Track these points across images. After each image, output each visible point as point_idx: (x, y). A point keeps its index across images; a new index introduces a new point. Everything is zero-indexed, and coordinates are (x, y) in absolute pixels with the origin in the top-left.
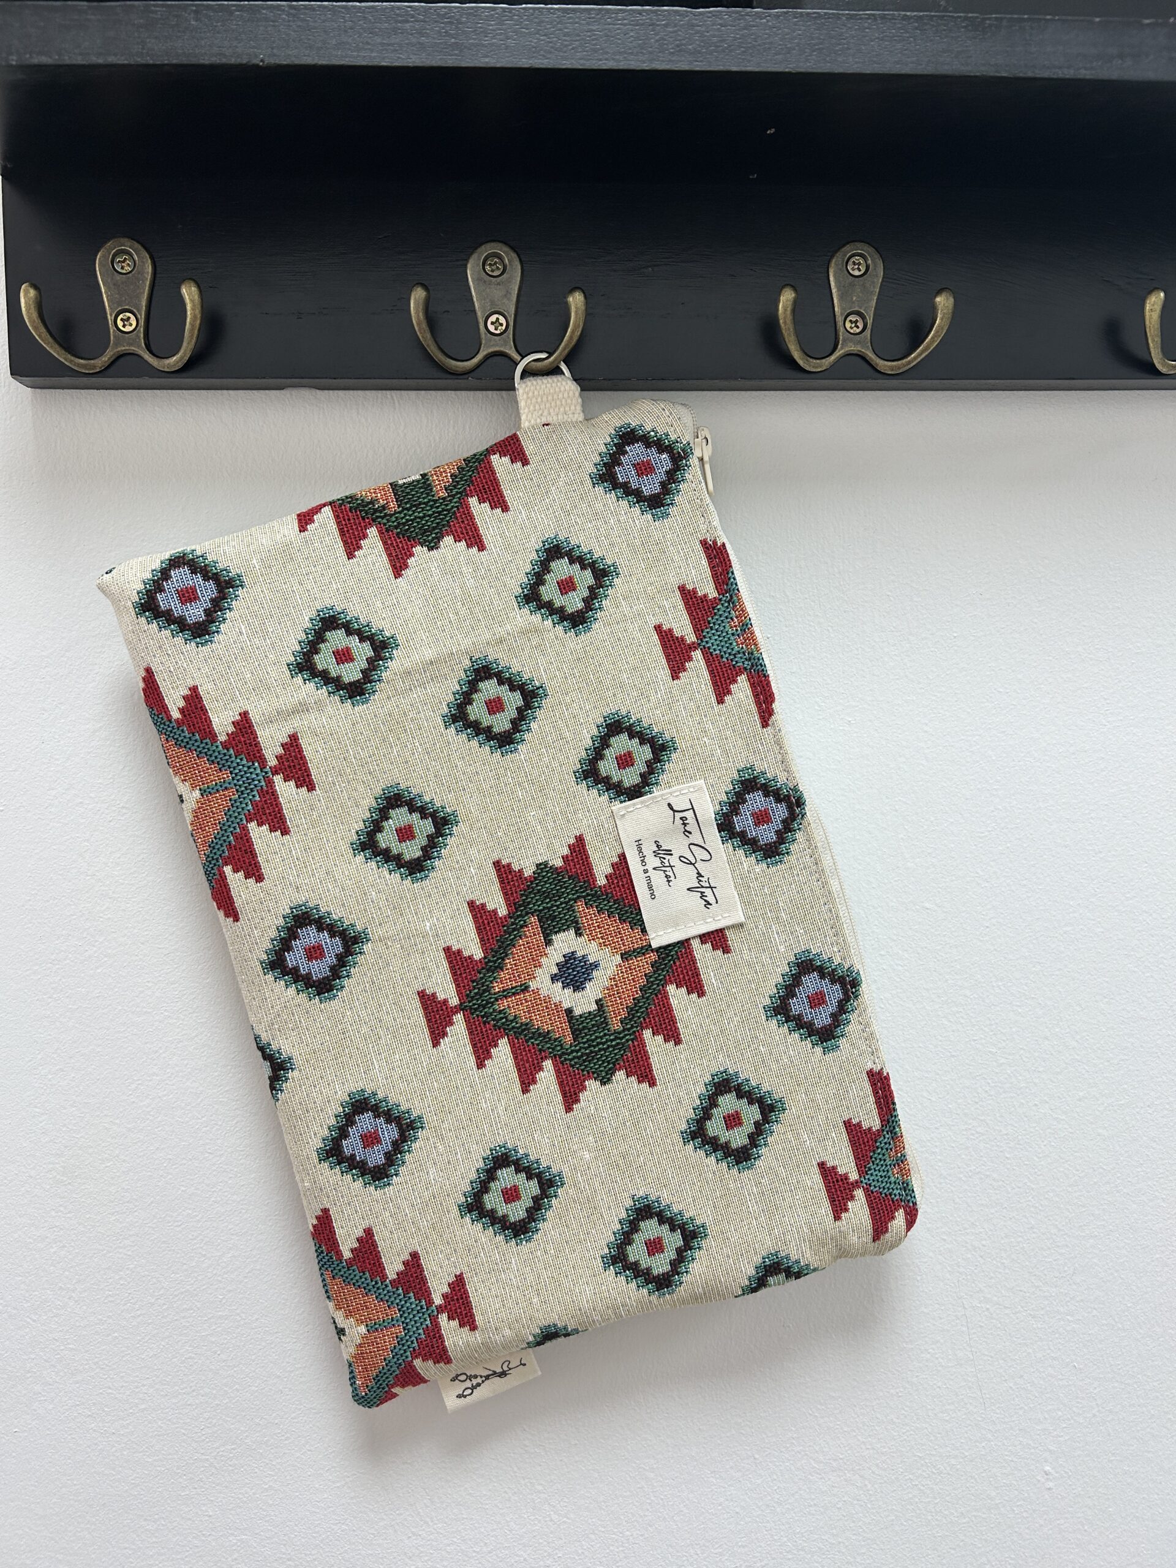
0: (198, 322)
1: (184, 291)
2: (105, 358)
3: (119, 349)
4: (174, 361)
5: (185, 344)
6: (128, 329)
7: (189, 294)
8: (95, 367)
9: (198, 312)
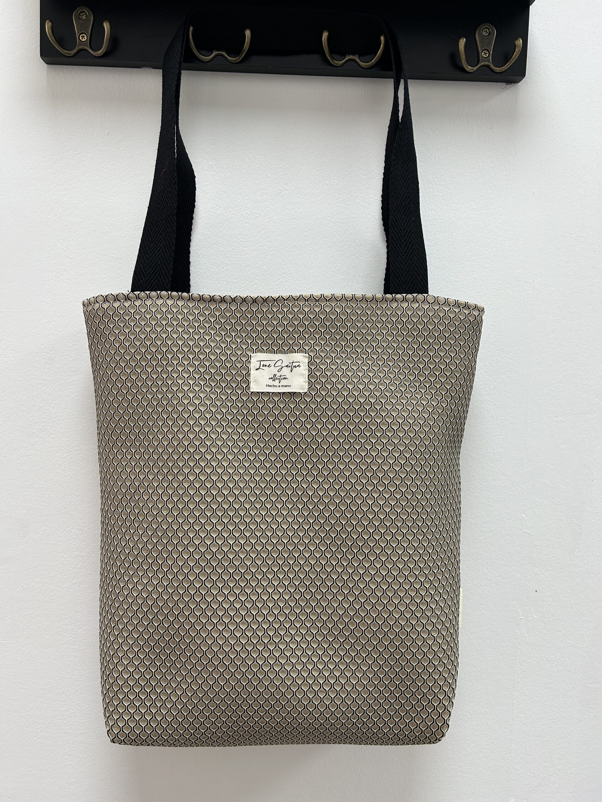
0: (109, 36)
1: (105, 24)
2: (75, 51)
3: (80, 47)
4: (100, 52)
5: (104, 45)
6: (84, 40)
7: (106, 26)
8: (71, 54)
9: (109, 32)
